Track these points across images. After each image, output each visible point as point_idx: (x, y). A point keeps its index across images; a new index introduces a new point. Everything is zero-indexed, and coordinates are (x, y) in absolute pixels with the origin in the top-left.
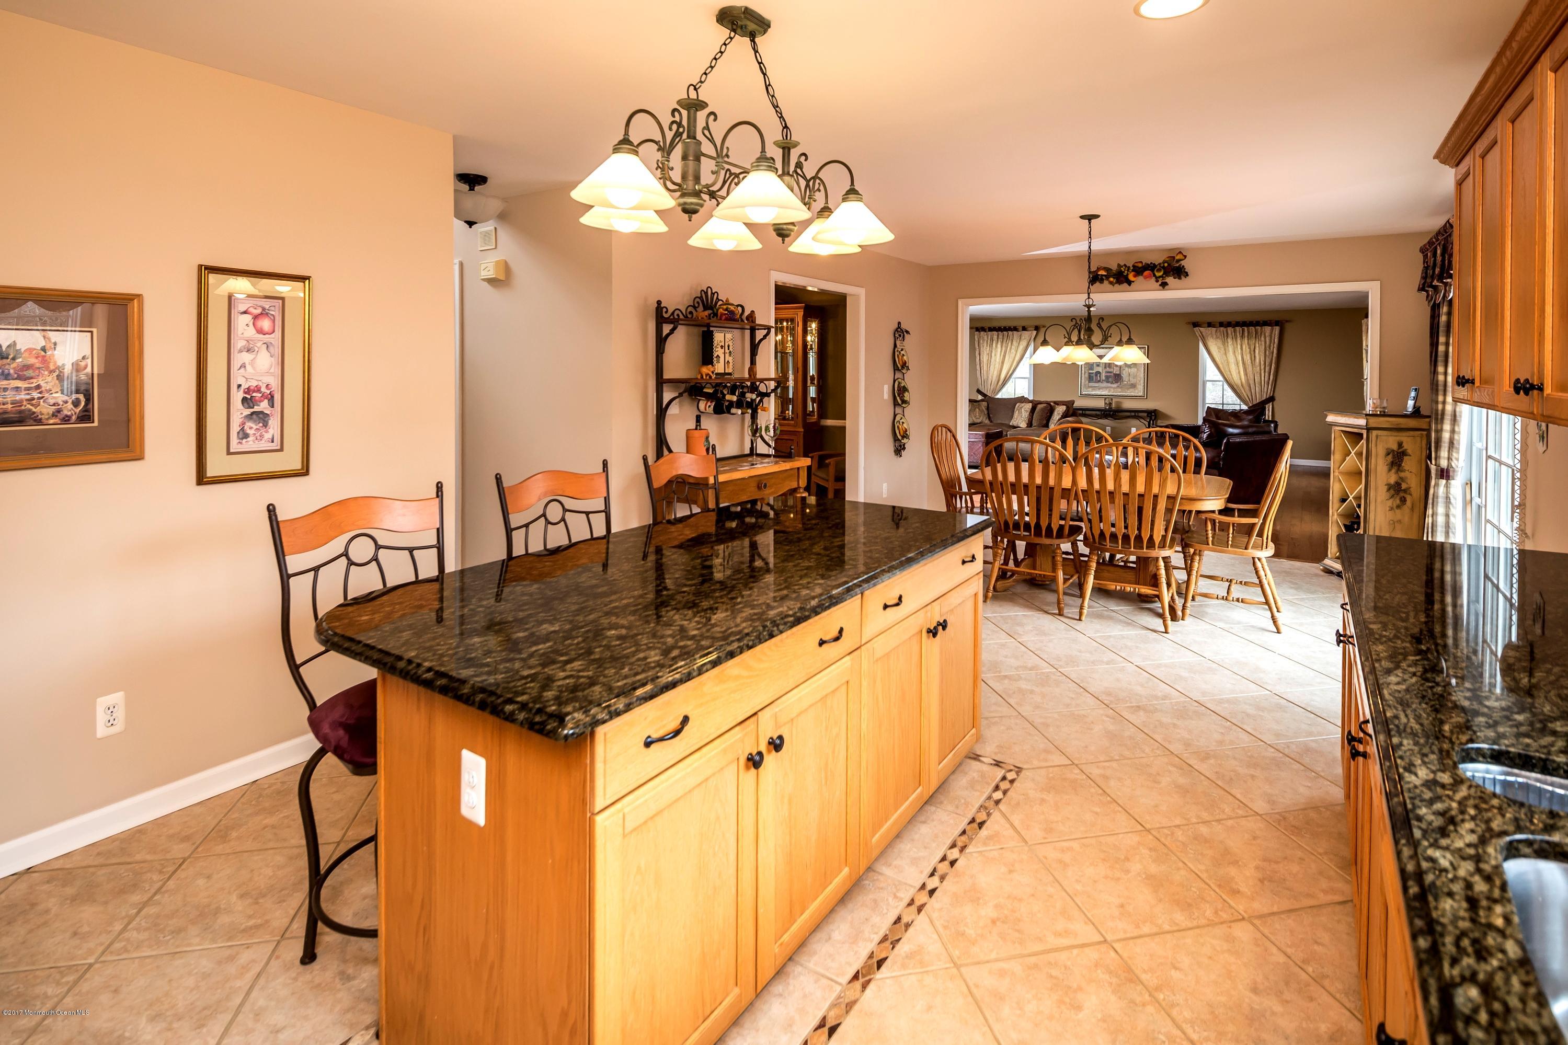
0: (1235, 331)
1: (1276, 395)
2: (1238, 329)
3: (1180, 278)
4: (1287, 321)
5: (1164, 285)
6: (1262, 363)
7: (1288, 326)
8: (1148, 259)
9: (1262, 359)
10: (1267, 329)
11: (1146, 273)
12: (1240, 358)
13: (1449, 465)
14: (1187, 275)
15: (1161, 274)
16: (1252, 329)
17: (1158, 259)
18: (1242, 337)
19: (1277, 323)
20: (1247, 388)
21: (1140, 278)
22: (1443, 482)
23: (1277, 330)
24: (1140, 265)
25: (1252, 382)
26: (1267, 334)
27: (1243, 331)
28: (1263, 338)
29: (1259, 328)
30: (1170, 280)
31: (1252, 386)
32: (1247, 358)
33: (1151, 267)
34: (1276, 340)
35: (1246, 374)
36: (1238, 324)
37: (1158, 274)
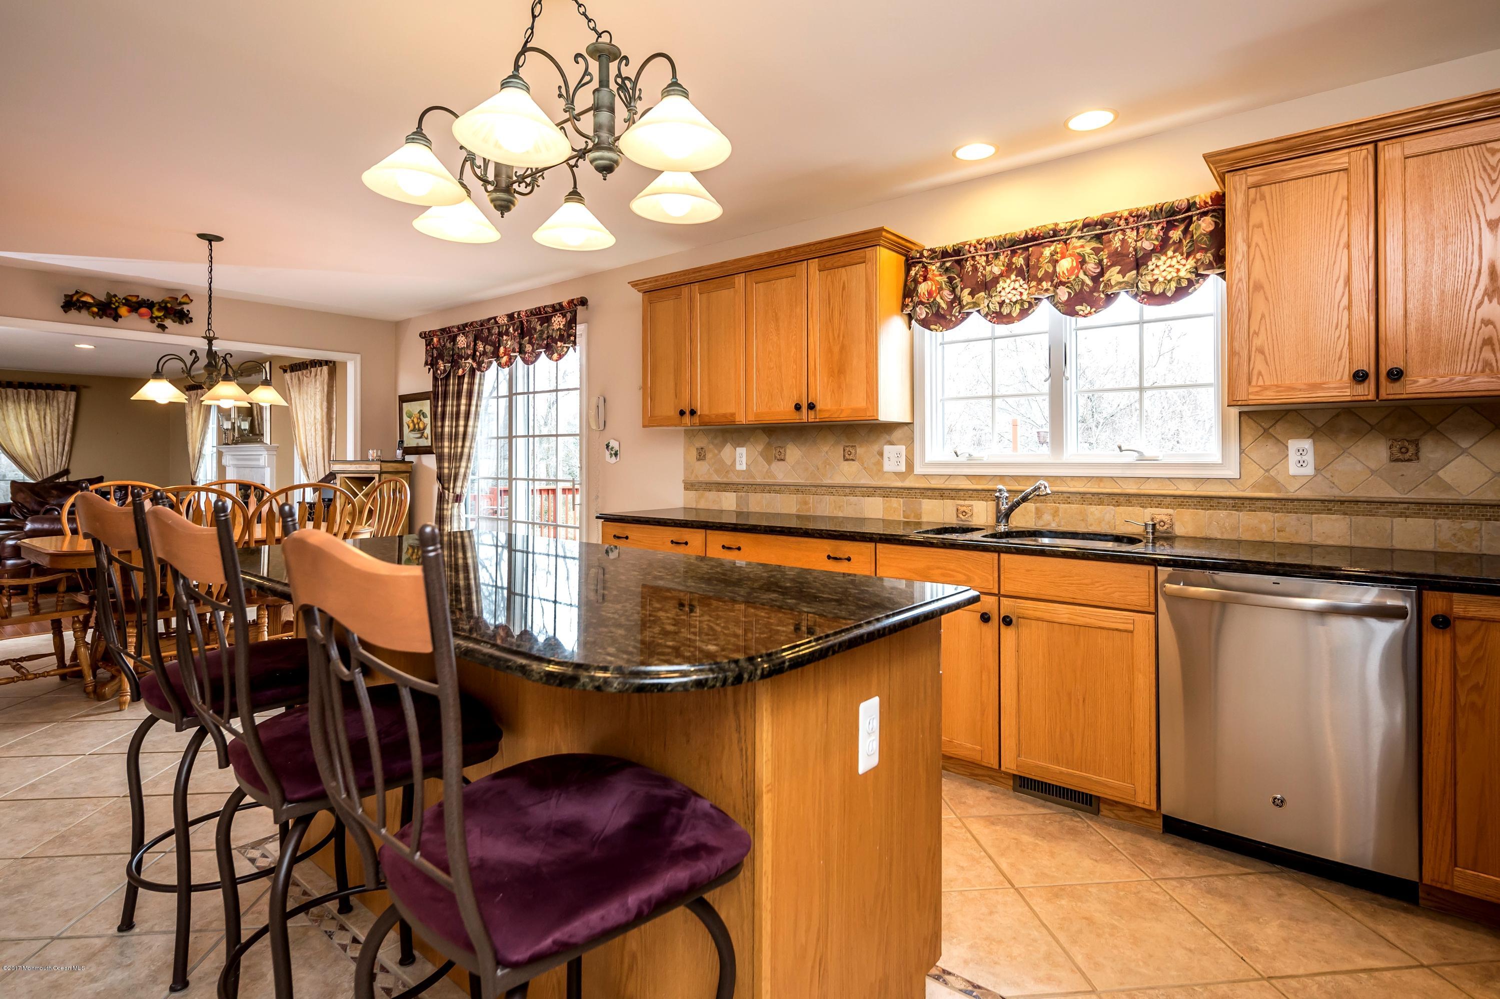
0: (18, 393)
1: (71, 468)
2: (21, 391)
3: (181, 323)
4: (85, 387)
5: (162, 327)
6: (55, 431)
7: (85, 393)
8: (144, 295)
9: (55, 426)
10: (61, 394)
11: (143, 310)
12: (24, 425)
13: (462, 491)
14: (191, 320)
15: (161, 314)
16: (42, 392)
17: (156, 298)
18: (28, 401)
19: (73, 388)
20: (35, 461)
21: (134, 315)
22: (457, 504)
23: (73, 395)
24: (134, 299)
25: (41, 454)
26: (60, 400)
27: (29, 393)
28: (55, 404)
29: (50, 392)
30: (168, 322)
31: (42, 458)
32: (35, 426)
33: (150, 305)
34: (72, 407)
35: (33, 444)
36: (21, 385)
37: (157, 314)
